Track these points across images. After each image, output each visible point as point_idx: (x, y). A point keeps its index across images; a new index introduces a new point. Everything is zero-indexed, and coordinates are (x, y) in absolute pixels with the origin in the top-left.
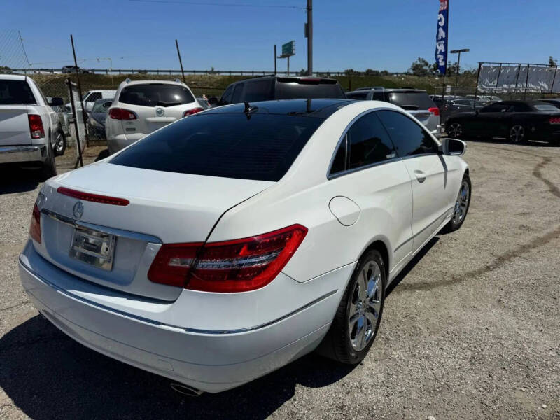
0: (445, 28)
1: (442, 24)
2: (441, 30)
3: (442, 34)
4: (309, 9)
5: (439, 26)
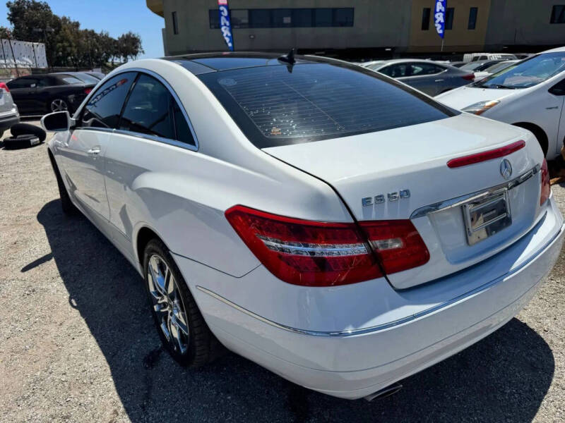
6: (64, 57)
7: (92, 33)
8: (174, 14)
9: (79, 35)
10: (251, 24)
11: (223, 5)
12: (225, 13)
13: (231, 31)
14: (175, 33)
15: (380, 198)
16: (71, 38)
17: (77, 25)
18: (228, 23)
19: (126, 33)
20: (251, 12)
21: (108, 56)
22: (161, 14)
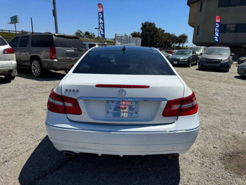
0: (102, 19)
1: (101, 17)
2: (100, 19)
3: (101, 21)
4: (54, 3)
5: (99, 18)
6: (156, 43)
7: (169, 34)
8: (198, 27)
9: (163, 34)
10: (236, 31)
11: (218, 23)
12: (218, 26)
13: (219, 35)
14: (197, 34)
15: (70, 90)
16: (160, 36)
17: (164, 31)
18: (218, 31)
19: (182, 34)
20: (237, 25)
21: (173, 43)
22: (193, 27)
